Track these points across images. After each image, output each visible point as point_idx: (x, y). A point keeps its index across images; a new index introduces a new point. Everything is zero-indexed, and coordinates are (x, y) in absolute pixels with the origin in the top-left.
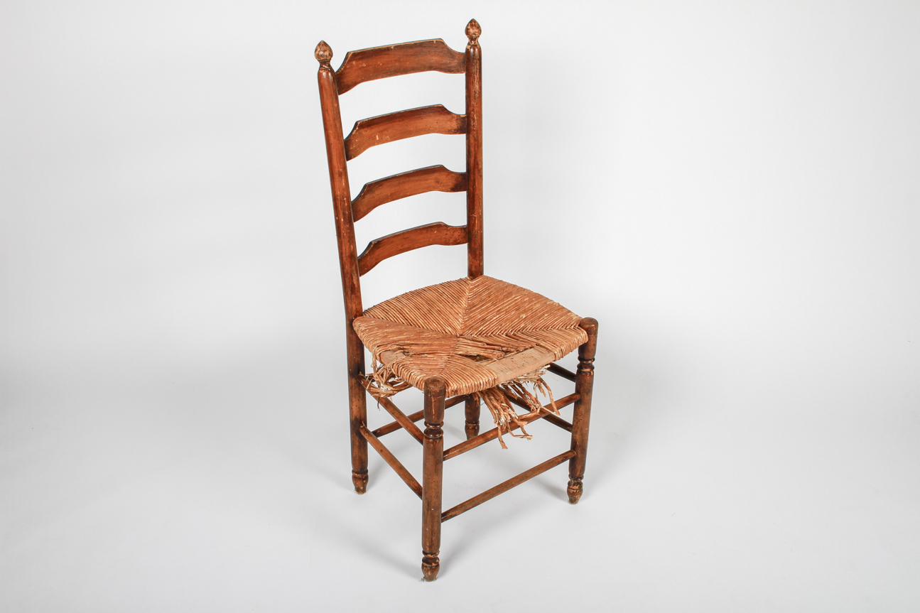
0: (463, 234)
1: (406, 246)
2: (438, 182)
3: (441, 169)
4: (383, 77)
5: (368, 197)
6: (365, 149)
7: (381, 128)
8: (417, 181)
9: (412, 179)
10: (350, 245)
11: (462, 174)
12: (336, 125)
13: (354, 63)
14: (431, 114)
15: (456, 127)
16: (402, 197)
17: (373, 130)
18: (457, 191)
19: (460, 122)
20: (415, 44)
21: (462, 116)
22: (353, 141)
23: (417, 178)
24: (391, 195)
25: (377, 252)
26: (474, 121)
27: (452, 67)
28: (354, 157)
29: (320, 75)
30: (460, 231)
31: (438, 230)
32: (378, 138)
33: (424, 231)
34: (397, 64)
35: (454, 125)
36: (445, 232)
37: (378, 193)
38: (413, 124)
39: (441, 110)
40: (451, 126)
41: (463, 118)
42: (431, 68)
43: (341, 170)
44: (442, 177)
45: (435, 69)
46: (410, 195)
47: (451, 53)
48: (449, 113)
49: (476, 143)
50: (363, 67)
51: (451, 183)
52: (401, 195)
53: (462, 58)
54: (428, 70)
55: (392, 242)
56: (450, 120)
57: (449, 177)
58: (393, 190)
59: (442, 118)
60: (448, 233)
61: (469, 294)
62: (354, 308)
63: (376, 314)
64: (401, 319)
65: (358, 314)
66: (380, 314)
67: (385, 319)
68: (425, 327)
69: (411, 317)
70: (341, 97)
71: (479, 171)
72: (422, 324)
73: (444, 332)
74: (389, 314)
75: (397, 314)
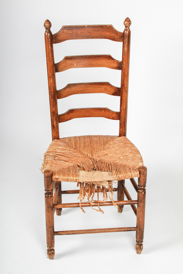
0: (117, 116)
1: (87, 115)
2: (106, 90)
3: (107, 84)
4: (80, 39)
5: (68, 89)
6: (67, 69)
7: (78, 61)
8: (95, 87)
9: (93, 86)
10: (53, 108)
11: (118, 88)
12: (49, 56)
13: (65, 31)
14: (104, 59)
15: (116, 66)
16: (87, 93)
17: (73, 61)
18: (115, 95)
19: (118, 64)
20: (98, 26)
21: (119, 62)
22: (61, 64)
23: (95, 86)
24: (81, 91)
25: (71, 114)
26: (124, 65)
27: (115, 38)
28: (61, 71)
29: (45, 34)
30: (115, 114)
31: (104, 111)
32: (75, 65)
33: (98, 110)
34: (88, 34)
35: (116, 65)
36: (108, 113)
37: (73, 89)
38: (94, 62)
39: (109, 57)
40: (114, 65)
41: (120, 63)
42: (105, 38)
43: (51, 75)
44: (108, 88)
45: (107, 38)
46: (91, 93)
47: (116, 32)
48: (113, 59)
49: (124, 75)
50: (70, 33)
51: (113, 91)
52: (86, 92)
53: (121, 35)
54: (104, 38)
55: (80, 112)
56: (114, 63)
57: (112, 88)
58: (82, 89)
59: (110, 61)
60: (110, 113)
61: (111, 143)
62: (54, 135)
63: (65, 140)
64: (73, 145)
65: (55, 138)
66: (67, 141)
67: (67, 143)
68: (80, 151)
69: (78, 145)
70: (54, 45)
71: (125, 88)
72: (80, 150)
73: (87, 155)
74: (71, 142)
75: (73, 143)
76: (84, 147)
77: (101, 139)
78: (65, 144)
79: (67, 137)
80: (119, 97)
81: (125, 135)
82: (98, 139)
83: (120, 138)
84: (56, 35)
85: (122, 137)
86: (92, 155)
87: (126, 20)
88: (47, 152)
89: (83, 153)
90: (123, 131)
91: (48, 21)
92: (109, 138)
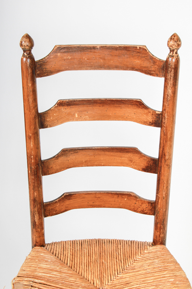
0: (150, 207)
1: (97, 203)
2: (131, 161)
3: (134, 151)
4: (87, 69)
5: (61, 159)
6: (62, 123)
7: (81, 108)
8: (112, 156)
9: (107, 153)
10: (34, 192)
11: (153, 160)
12: (29, 100)
13: (59, 54)
14: (130, 106)
15: (151, 120)
16: (97, 165)
17: (73, 109)
18: (148, 172)
19: (155, 117)
20: (120, 47)
21: (157, 112)
22: (51, 114)
23: (112, 153)
24: (85, 162)
25: (67, 202)
26: (165, 119)
27: (151, 71)
28: (50, 126)
29: (22, 59)
30: (147, 204)
31: (128, 198)
32: (77, 116)
33: (116, 196)
34: (102, 61)
35: (150, 119)
36: (135, 201)
37: (72, 158)
38: (111, 111)
39: (139, 104)
40: (146, 119)
41: (159, 115)
42: (133, 69)
43: (30, 135)
44: (136, 158)
45: (137, 70)
46: (104, 165)
47: (153, 59)
48: (146, 107)
49: (165, 137)
50: (68, 59)
51: (144, 164)
52: (96, 163)
53: (162, 64)
54: (130, 70)
55: (84, 198)
56: (147, 114)
57: (142, 159)
58: (87, 158)
59: (140, 111)
60: (137, 203)
61: (139, 257)
62: (34, 239)
63: (55, 249)
64: (69, 259)
65: (37, 244)
66: (58, 249)
67: (57, 255)
68: (80, 273)
69: (77, 260)
70: (38, 80)
71: (165, 160)
72: (81, 270)
73: (92, 282)
74: (65, 252)
75: (69, 254)
76: (88, 264)
77: (119, 248)
78: (53, 257)
79: (60, 241)
80: (155, 176)
81: (163, 243)
82: (115, 248)
83: (154, 247)
84: (43, 62)
85: (159, 247)
86: (102, 282)
87: (171, 39)
88: (18, 277)
89: (85, 277)
90: (161, 236)
91: (28, 37)
92: (134, 248)
